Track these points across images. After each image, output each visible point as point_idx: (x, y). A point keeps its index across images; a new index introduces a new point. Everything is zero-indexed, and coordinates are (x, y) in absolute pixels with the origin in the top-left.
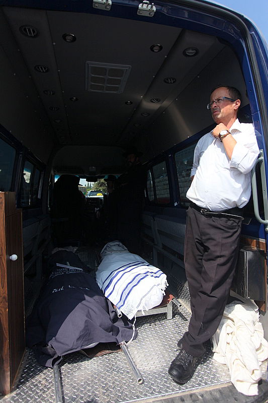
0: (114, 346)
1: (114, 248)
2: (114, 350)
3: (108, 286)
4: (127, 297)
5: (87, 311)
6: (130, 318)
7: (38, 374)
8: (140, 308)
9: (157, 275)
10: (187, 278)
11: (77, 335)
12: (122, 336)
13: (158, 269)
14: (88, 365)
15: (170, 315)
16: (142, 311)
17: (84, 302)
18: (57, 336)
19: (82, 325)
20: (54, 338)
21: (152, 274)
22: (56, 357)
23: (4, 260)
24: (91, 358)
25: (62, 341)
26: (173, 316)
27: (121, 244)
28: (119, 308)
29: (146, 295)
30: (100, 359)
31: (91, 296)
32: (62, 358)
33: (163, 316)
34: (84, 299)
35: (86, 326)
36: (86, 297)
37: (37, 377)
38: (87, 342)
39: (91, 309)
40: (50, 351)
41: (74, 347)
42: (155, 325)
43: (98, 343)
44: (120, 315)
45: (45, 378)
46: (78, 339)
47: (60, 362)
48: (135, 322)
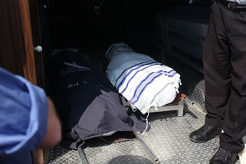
0: (130, 136)
1: (121, 49)
2: (130, 138)
3: (121, 84)
4: (141, 93)
5: (105, 104)
6: (144, 112)
7: (64, 154)
8: (154, 104)
9: (171, 74)
10: (205, 76)
11: (98, 123)
12: (136, 127)
13: (171, 69)
14: (108, 149)
15: (181, 113)
16: (156, 107)
17: (100, 96)
18: (78, 124)
19: (101, 116)
20: (76, 125)
21: (166, 73)
22: (79, 140)
23: (32, 50)
24: (109, 144)
25: (84, 128)
26: (184, 114)
27: (127, 46)
28: (133, 104)
29: (159, 92)
30: (118, 145)
31: (107, 91)
32: (84, 142)
33: (174, 113)
34: (101, 94)
35: (105, 117)
36: (103, 92)
37: (64, 156)
38: (106, 130)
39: (108, 102)
40: (74, 136)
41: (96, 133)
42: (167, 121)
43: (116, 131)
44: (135, 109)
45: (72, 157)
46: (99, 127)
47: (83, 145)
48: (148, 117)
